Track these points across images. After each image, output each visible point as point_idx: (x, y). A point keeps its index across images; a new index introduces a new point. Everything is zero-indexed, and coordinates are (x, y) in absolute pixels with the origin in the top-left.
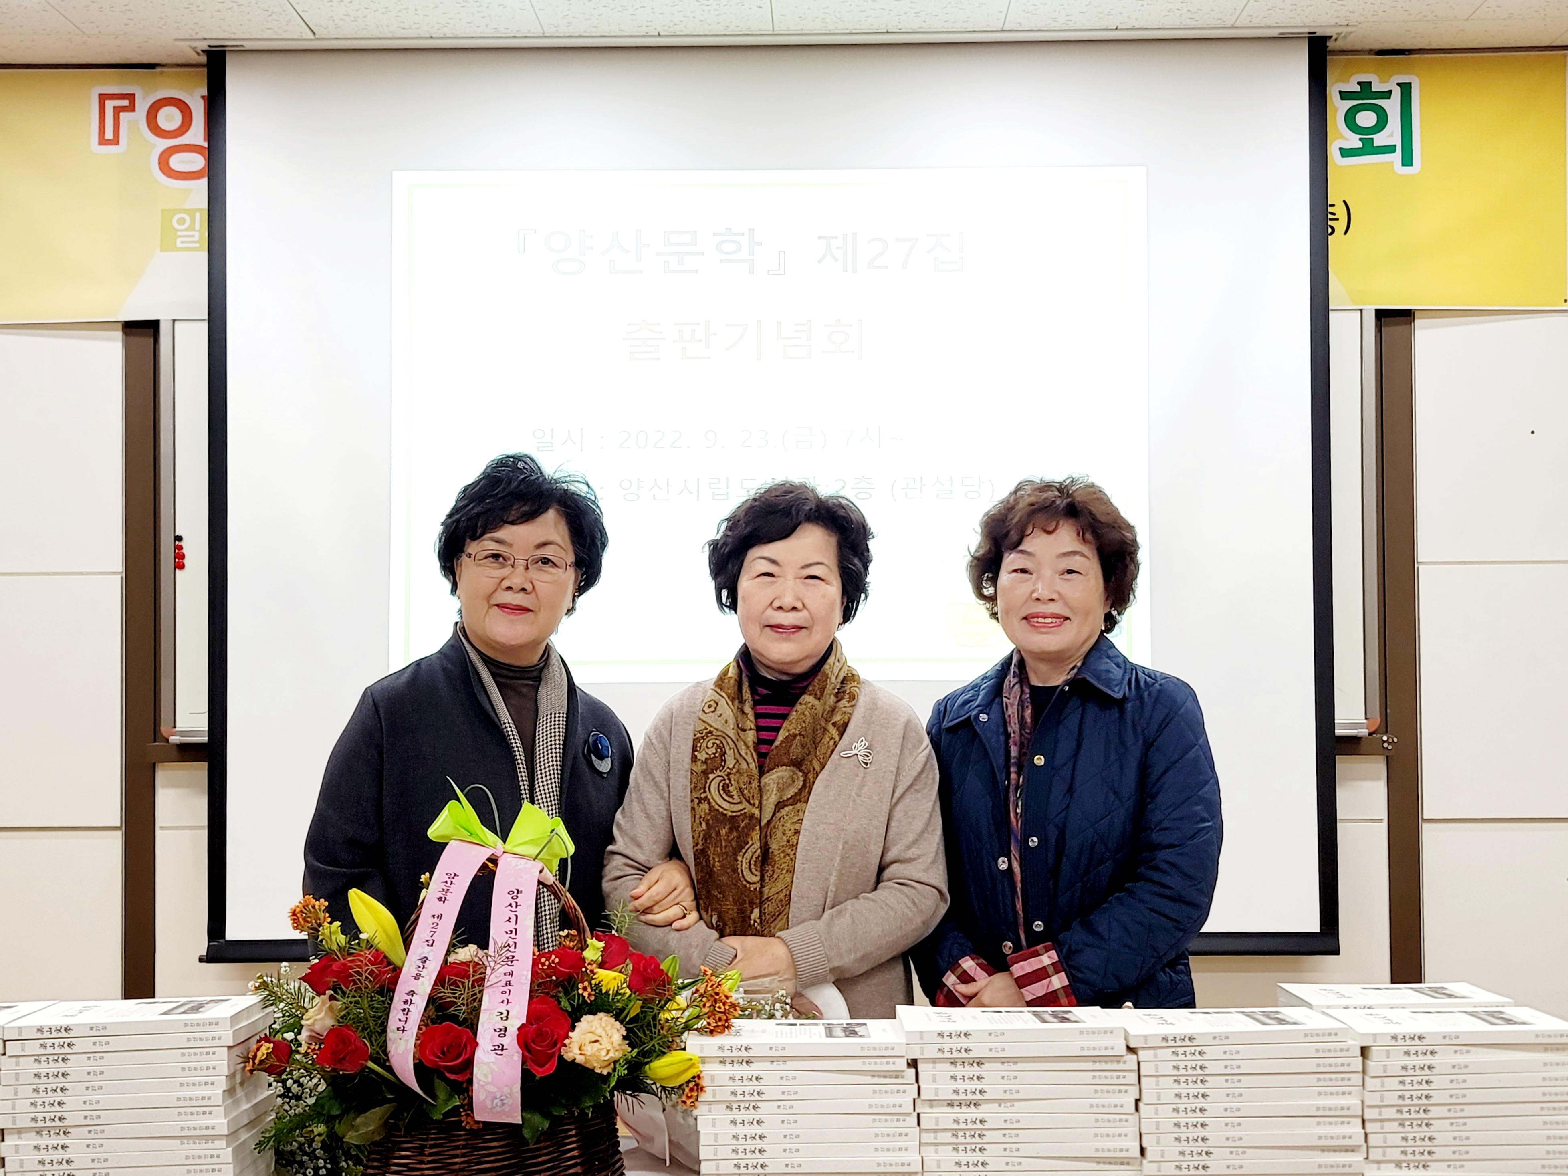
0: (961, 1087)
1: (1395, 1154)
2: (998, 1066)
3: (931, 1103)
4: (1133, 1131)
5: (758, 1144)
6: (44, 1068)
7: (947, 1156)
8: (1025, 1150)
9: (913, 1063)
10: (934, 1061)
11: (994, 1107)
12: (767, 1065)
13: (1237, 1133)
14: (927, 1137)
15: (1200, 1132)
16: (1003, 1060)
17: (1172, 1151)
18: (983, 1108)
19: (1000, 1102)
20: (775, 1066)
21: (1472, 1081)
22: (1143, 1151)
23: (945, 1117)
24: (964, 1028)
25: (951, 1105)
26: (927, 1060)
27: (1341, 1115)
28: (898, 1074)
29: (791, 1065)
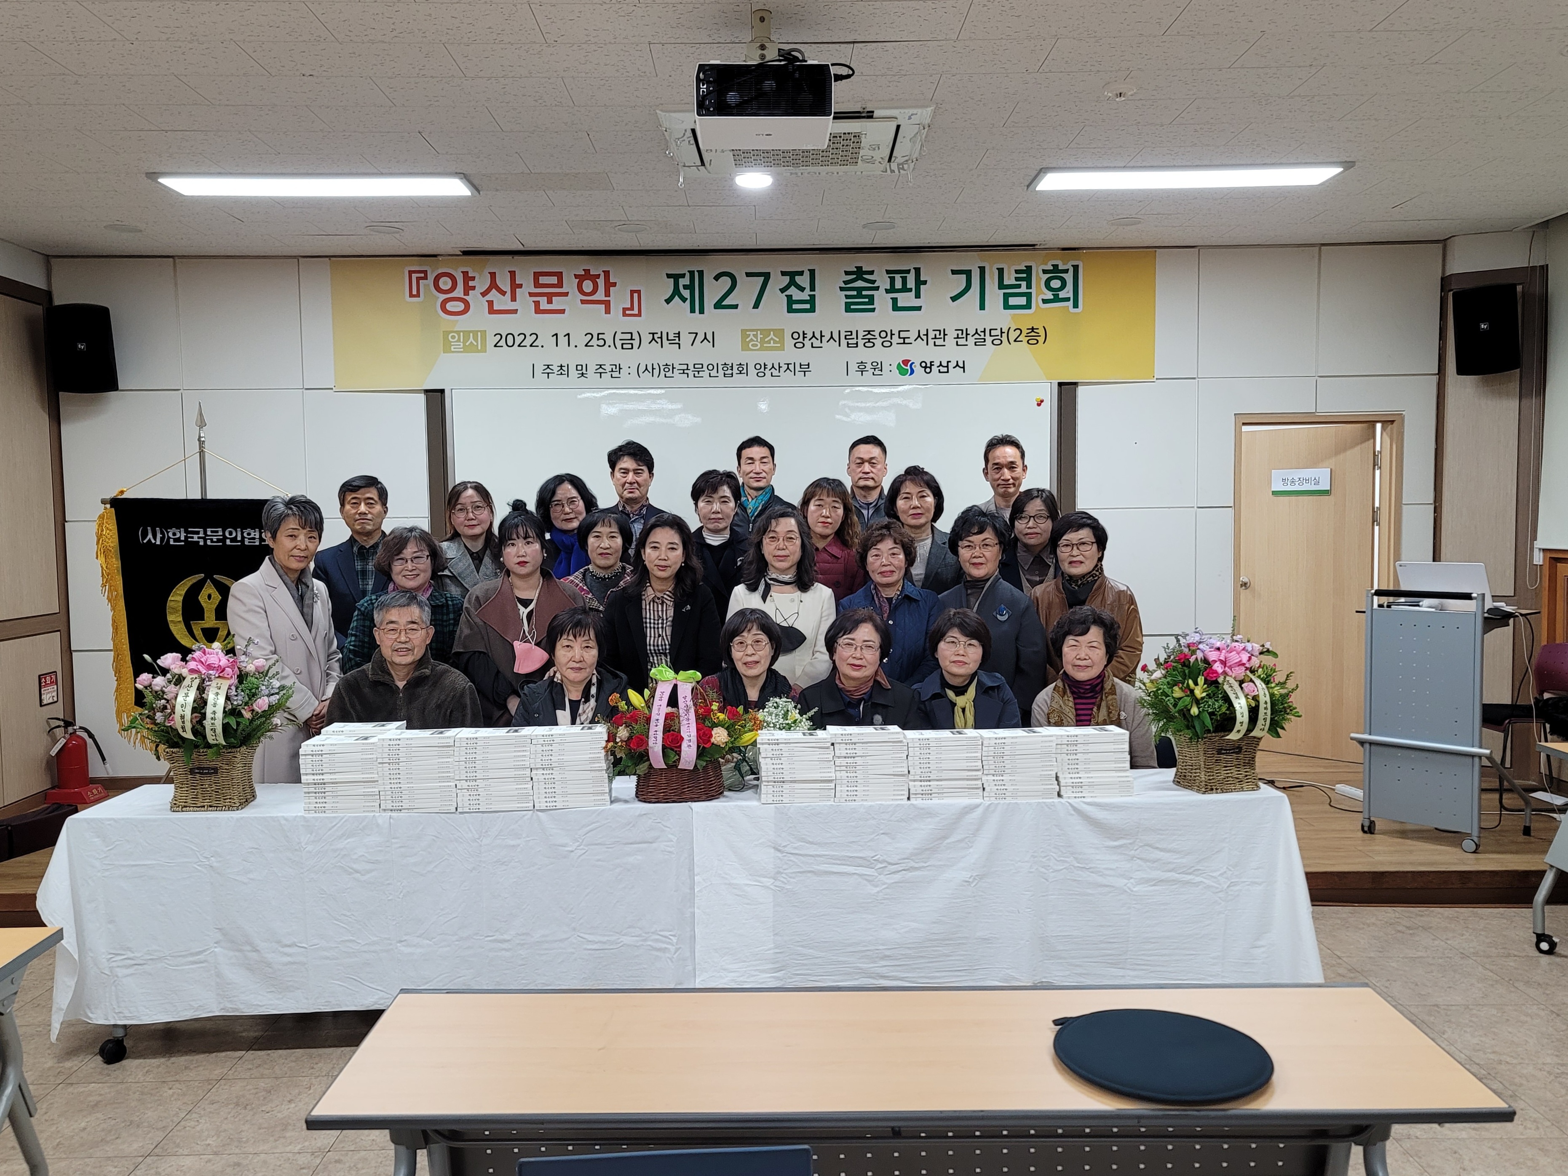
0: (848, 752)
1: (992, 772)
2: (861, 745)
3: (839, 757)
4: (905, 765)
5: (781, 771)
6: (544, 748)
7: (844, 774)
8: (870, 772)
9: (833, 744)
10: (840, 743)
11: (860, 758)
12: (784, 745)
13: (940, 765)
14: (837, 768)
15: (928, 766)
16: (863, 743)
17: (919, 771)
18: (856, 759)
19: (861, 756)
20: (787, 745)
21: (1018, 747)
22: (909, 772)
23: (844, 762)
24: (850, 732)
25: (845, 757)
26: (837, 743)
27: (975, 759)
28: (828, 748)
29: (792, 745)
